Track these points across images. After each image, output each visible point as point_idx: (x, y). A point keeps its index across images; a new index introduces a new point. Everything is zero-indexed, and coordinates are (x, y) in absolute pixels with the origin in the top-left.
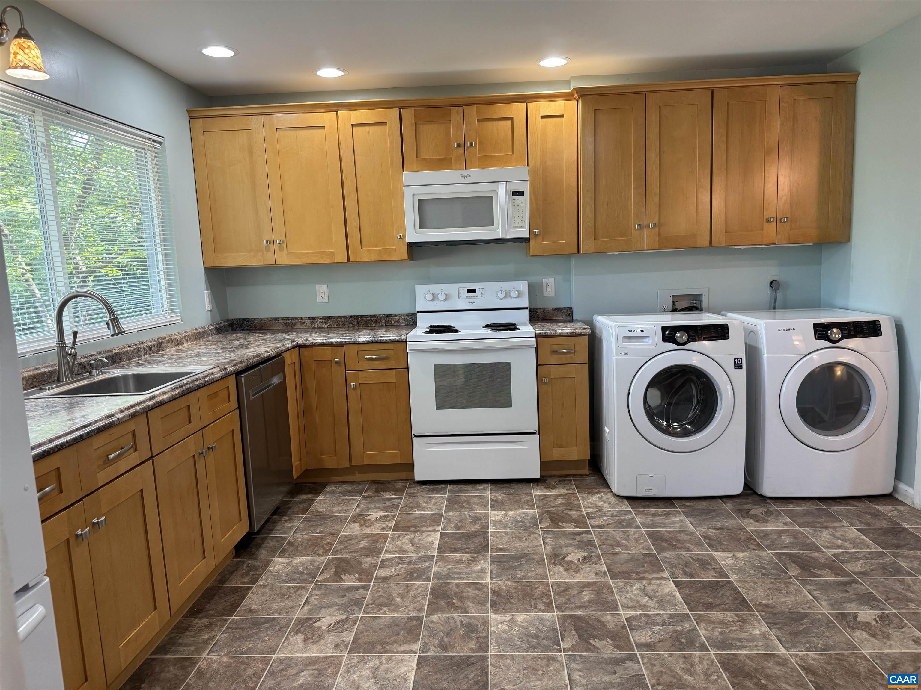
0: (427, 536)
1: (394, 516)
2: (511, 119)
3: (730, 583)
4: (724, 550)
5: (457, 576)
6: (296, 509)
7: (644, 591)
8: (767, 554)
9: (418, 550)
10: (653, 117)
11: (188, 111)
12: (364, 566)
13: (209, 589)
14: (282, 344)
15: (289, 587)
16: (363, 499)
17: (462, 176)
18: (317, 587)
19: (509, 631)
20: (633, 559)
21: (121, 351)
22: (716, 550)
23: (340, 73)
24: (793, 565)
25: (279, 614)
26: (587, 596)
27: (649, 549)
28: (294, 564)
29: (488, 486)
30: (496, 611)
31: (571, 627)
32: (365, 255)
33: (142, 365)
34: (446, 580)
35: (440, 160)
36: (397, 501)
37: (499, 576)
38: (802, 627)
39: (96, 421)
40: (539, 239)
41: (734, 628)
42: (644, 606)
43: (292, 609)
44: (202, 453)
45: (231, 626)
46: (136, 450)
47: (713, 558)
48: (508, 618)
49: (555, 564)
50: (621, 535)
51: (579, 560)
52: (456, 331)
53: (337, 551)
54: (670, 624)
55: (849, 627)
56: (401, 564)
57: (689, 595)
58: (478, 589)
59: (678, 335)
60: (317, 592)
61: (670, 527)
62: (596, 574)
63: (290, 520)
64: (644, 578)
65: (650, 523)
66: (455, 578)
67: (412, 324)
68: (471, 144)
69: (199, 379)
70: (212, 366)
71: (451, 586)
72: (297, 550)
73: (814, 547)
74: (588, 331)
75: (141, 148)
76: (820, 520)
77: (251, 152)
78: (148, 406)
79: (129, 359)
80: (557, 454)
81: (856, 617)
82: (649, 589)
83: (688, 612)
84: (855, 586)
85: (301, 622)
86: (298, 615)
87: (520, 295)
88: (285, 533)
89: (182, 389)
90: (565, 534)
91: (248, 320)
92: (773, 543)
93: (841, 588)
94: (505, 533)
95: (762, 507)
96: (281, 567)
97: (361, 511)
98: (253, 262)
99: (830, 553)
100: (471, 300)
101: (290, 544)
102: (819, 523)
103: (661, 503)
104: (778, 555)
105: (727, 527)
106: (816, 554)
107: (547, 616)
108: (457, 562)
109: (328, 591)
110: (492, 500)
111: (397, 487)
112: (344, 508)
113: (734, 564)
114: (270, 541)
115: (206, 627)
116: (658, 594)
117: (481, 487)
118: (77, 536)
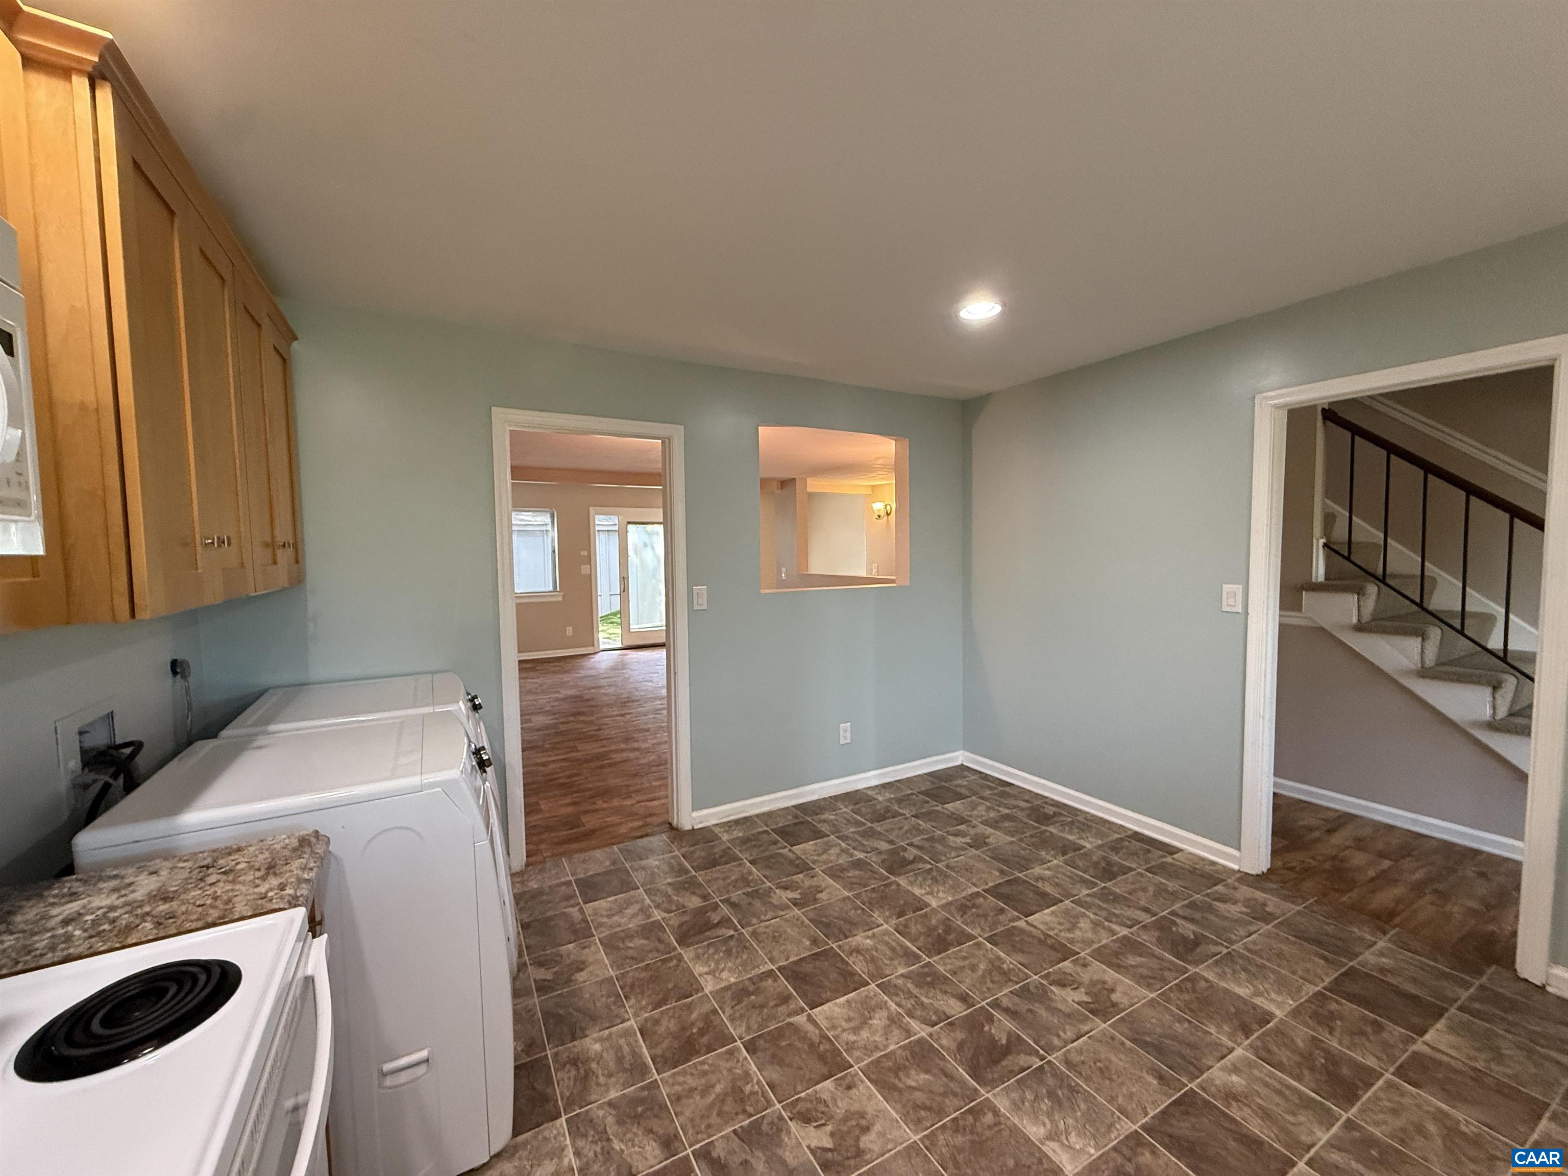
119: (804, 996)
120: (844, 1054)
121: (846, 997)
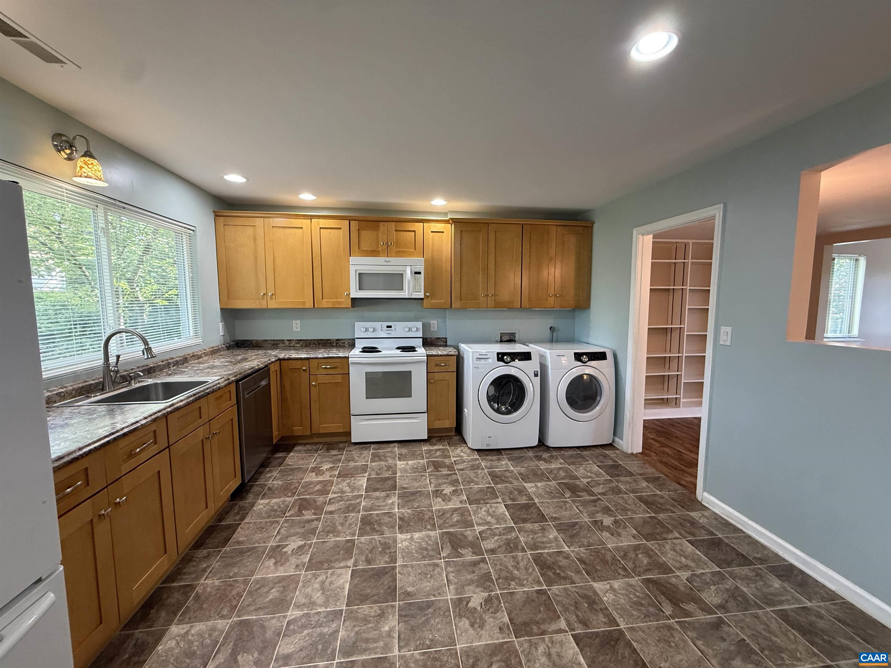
0: (359, 480)
1: (338, 467)
2: (415, 231)
3: (535, 504)
4: (530, 482)
5: (377, 508)
6: (275, 463)
7: (487, 512)
8: (553, 483)
9: (352, 491)
10: (492, 237)
11: (214, 211)
12: (318, 503)
13: (210, 526)
14: (268, 359)
15: (267, 522)
16: (319, 455)
17: (385, 261)
18: (286, 521)
19: (410, 546)
20: (481, 490)
21: (155, 365)
22: (526, 482)
23: (314, 198)
24: (567, 490)
25: (259, 543)
26: (456, 518)
27: (490, 483)
28: (271, 504)
29: (396, 444)
30: (401, 533)
31: (447, 540)
32: (325, 303)
33: (170, 375)
34: (370, 511)
35: (373, 251)
36: (340, 456)
37: (403, 507)
38: (575, 532)
39: (123, 428)
40: (430, 299)
41: (539, 535)
42: (489, 522)
43: (267, 539)
44: (209, 438)
45: (223, 555)
46: (156, 443)
47: (525, 488)
48: (409, 537)
49: (437, 497)
50: (474, 474)
51: (450, 492)
52: (380, 351)
53: (300, 493)
54: (504, 535)
55: (599, 529)
56: (341, 501)
57: (513, 513)
58: (390, 517)
59: (505, 357)
60: (286, 525)
61: (500, 468)
62: (461, 502)
63: (270, 471)
64: (487, 503)
65: (489, 465)
66: (376, 510)
67: (352, 345)
68: (391, 243)
69: (210, 388)
70: (219, 377)
71: (373, 515)
72: (274, 493)
73: (577, 478)
74: (457, 353)
75: (179, 233)
76: (578, 460)
77: (255, 239)
78: (168, 412)
79: (161, 370)
80: (438, 425)
81: (602, 522)
82: (491, 511)
83: (514, 525)
84: (599, 502)
85: (275, 549)
86: (272, 543)
87: (417, 330)
88: (266, 481)
89: (195, 397)
90: (442, 476)
91: (248, 340)
92: (555, 476)
93: (592, 504)
94: (407, 476)
95: (548, 453)
96: (262, 507)
97: (317, 464)
98: (253, 306)
99: (585, 481)
100: (389, 332)
101: (269, 489)
102: (578, 462)
103: (495, 453)
104: (559, 484)
105: (531, 467)
106: (578, 482)
107: (432, 533)
108: (377, 498)
109: (293, 524)
110: (399, 454)
111: (340, 446)
112: (306, 462)
113: (535, 491)
114: (255, 488)
115: (205, 557)
116: (496, 514)
117: (392, 445)
118: (100, 516)
119: (364, 570)
120: (314, 572)
121: (347, 590)
